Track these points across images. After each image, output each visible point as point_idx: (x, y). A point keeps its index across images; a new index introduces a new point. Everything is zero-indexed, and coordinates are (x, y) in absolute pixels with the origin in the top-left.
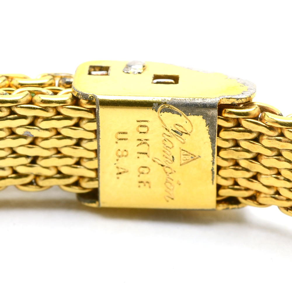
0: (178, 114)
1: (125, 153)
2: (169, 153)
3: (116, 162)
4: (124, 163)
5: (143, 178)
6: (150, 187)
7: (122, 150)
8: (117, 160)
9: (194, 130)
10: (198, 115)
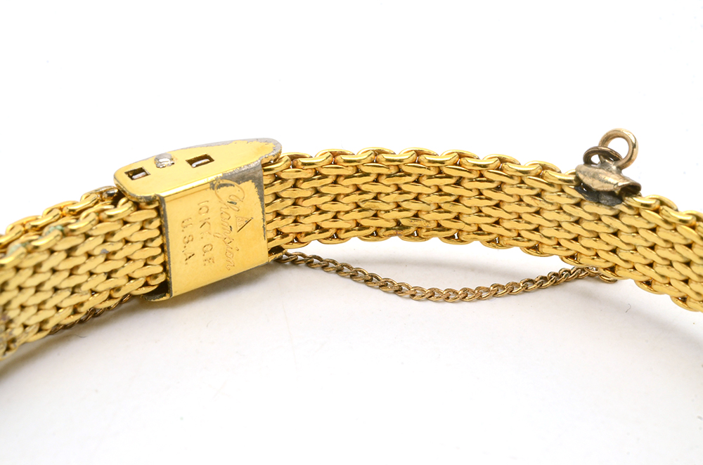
0: (231, 185)
1: (191, 238)
2: (226, 224)
3: (184, 249)
4: (191, 248)
5: (208, 255)
6: (213, 262)
7: (187, 236)
8: (185, 247)
9: (246, 196)
10: (248, 181)
